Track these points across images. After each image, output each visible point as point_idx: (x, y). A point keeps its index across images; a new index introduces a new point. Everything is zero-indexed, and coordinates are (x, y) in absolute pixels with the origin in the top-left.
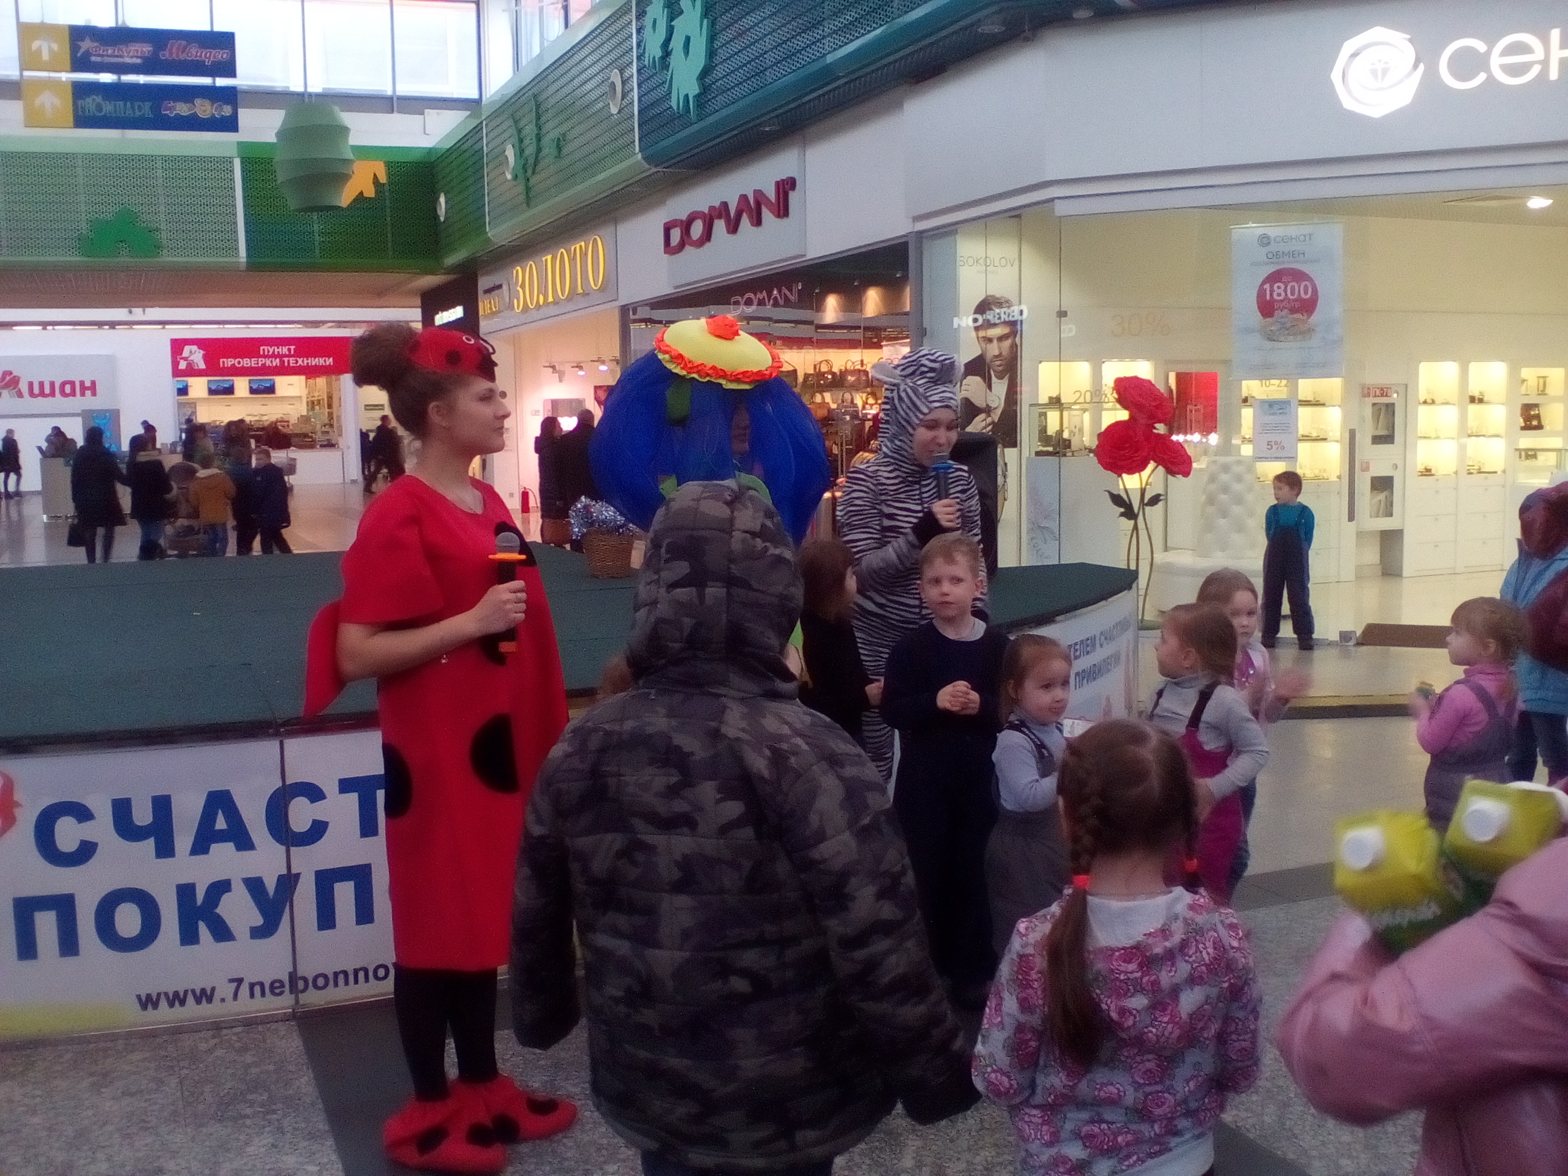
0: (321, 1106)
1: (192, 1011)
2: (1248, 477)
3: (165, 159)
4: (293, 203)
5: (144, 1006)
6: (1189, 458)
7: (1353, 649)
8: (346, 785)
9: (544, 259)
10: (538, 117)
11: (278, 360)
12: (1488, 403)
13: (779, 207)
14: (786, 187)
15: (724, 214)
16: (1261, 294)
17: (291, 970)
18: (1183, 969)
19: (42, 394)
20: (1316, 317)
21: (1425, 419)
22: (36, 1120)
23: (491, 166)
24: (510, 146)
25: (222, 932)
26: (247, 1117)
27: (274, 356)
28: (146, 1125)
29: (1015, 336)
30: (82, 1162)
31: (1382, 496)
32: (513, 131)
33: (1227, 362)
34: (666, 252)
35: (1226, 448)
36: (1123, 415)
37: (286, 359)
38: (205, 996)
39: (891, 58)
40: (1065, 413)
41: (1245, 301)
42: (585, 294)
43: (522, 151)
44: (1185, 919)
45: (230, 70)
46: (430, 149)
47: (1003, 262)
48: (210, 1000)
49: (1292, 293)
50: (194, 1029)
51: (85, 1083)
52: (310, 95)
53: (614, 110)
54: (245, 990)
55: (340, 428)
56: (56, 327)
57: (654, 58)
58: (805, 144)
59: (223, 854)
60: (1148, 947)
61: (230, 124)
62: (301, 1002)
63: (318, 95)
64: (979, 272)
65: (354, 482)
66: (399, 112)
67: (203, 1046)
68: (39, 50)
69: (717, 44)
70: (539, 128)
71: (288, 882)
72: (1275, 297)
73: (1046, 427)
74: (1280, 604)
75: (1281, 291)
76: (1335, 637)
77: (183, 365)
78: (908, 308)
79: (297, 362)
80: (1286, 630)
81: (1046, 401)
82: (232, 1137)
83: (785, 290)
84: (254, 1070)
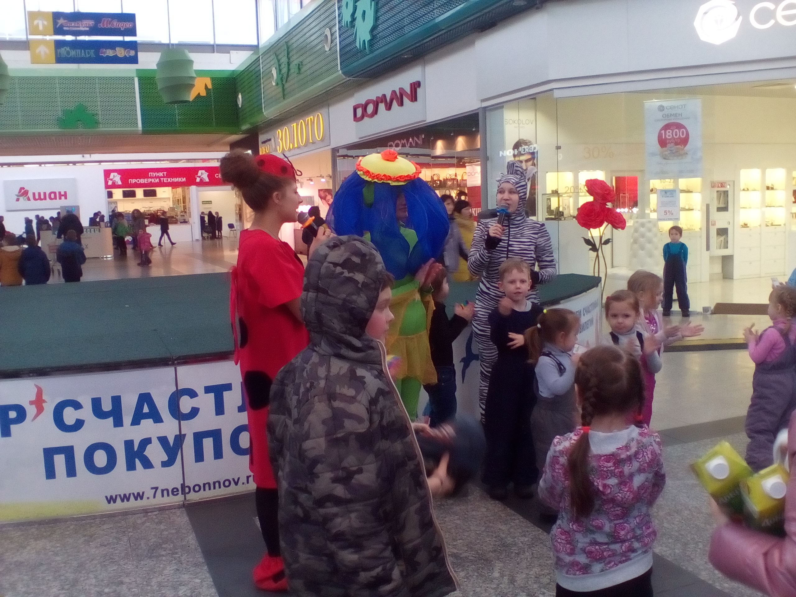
0: (200, 550)
1: (133, 504)
2: (654, 230)
3: (100, 78)
4: (166, 99)
5: (109, 502)
6: (625, 220)
7: (710, 316)
8: (208, 390)
9: (292, 125)
10: (288, 54)
11: (158, 179)
12: (776, 189)
13: (412, 95)
14: (416, 86)
15: (384, 100)
16: (660, 136)
17: (182, 482)
18: (636, 465)
19: (40, 199)
20: (688, 147)
21: (744, 199)
22: (58, 558)
23: (264, 79)
24: (274, 68)
25: (147, 464)
26: (163, 556)
27: (156, 177)
28: (113, 560)
29: (534, 159)
30: (82, 579)
31: (722, 238)
32: (276, 61)
33: (642, 171)
34: (354, 121)
35: (642, 215)
36: (591, 199)
37: (162, 179)
38: (139, 496)
39: (468, 19)
40: (560, 198)
41: (652, 140)
42: (313, 143)
43: (280, 70)
44: (637, 440)
45: (133, 32)
46: (234, 71)
47: (527, 122)
48: (142, 498)
49: (676, 135)
50: (133, 513)
51: (82, 539)
52: (173, 45)
53: (327, 49)
54: (159, 493)
55: (190, 213)
56: (46, 165)
57: (347, 22)
58: (425, 63)
59: (147, 424)
60: (619, 455)
61: (134, 60)
62: (187, 499)
63: (177, 45)
64: (515, 127)
65: (197, 240)
66: (217, 52)
67: (139, 521)
68: (38, 25)
69: (379, 14)
70: (289, 59)
71: (180, 438)
72: (667, 137)
73: (550, 205)
74: (672, 293)
75: (670, 134)
76: (700, 310)
77: (110, 183)
78: (479, 147)
79: (168, 180)
80: (676, 307)
81: (550, 192)
82: (156, 566)
83: (415, 139)
84: (166, 533)
